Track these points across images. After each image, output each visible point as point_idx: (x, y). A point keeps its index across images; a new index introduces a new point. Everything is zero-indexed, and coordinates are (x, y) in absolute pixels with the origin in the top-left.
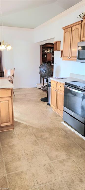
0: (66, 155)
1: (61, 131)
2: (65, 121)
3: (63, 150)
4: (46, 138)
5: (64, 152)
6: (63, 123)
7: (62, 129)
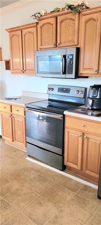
0: (55, 207)
1: (32, 173)
2: (30, 156)
3: (48, 202)
4: (17, 190)
5: (51, 203)
6: (28, 159)
7: (32, 169)
